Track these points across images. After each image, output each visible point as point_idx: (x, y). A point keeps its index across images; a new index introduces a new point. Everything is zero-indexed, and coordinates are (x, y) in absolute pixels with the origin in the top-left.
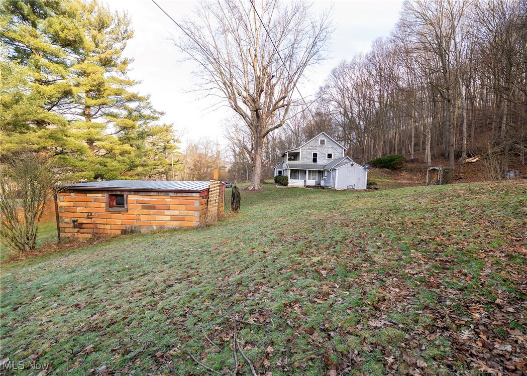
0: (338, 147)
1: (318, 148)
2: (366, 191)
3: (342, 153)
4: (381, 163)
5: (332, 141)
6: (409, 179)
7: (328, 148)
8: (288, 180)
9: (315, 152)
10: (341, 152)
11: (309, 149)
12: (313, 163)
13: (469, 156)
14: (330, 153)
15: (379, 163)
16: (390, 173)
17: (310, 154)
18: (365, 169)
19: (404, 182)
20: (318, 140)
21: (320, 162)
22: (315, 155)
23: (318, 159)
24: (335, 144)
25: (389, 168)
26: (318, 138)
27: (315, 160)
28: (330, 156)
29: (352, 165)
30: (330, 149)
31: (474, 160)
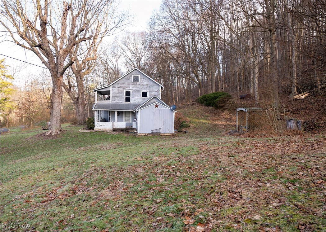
0: (154, 84)
1: (131, 86)
2: (172, 136)
3: (158, 91)
4: (206, 100)
5: (146, 78)
6: (227, 120)
7: (143, 85)
8: (94, 123)
9: (127, 90)
10: (156, 90)
11: (121, 87)
12: (125, 103)
13: (299, 92)
14: (145, 91)
15: (205, 100)
16: (213, 112)
17: (122, 92)
18: (172, 110)
19: (220, 123)
20: (131, 77)
21: (133, 101)
22: (128, 94)
23: (131, 98)
24: (150, 81)
25: (213, 106)
26: (130, 74)
27: (128, 100)
28: (145, 94)
29: (157, 106)
30: (145, 87)
31: (303, 97)
